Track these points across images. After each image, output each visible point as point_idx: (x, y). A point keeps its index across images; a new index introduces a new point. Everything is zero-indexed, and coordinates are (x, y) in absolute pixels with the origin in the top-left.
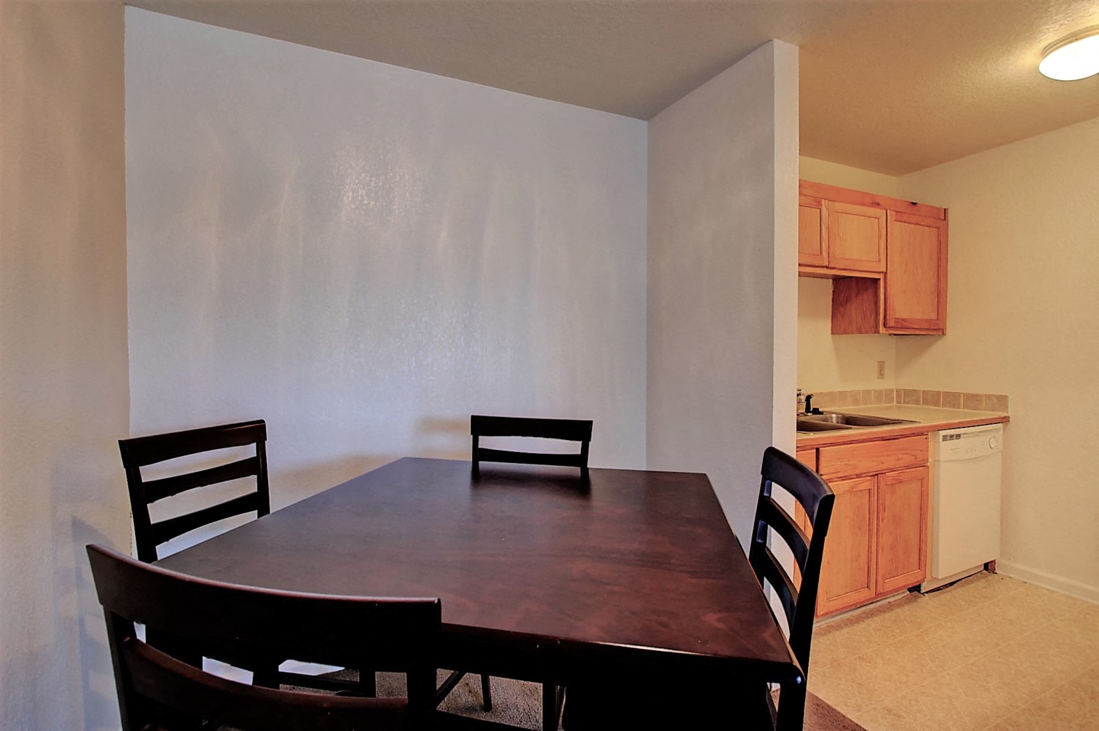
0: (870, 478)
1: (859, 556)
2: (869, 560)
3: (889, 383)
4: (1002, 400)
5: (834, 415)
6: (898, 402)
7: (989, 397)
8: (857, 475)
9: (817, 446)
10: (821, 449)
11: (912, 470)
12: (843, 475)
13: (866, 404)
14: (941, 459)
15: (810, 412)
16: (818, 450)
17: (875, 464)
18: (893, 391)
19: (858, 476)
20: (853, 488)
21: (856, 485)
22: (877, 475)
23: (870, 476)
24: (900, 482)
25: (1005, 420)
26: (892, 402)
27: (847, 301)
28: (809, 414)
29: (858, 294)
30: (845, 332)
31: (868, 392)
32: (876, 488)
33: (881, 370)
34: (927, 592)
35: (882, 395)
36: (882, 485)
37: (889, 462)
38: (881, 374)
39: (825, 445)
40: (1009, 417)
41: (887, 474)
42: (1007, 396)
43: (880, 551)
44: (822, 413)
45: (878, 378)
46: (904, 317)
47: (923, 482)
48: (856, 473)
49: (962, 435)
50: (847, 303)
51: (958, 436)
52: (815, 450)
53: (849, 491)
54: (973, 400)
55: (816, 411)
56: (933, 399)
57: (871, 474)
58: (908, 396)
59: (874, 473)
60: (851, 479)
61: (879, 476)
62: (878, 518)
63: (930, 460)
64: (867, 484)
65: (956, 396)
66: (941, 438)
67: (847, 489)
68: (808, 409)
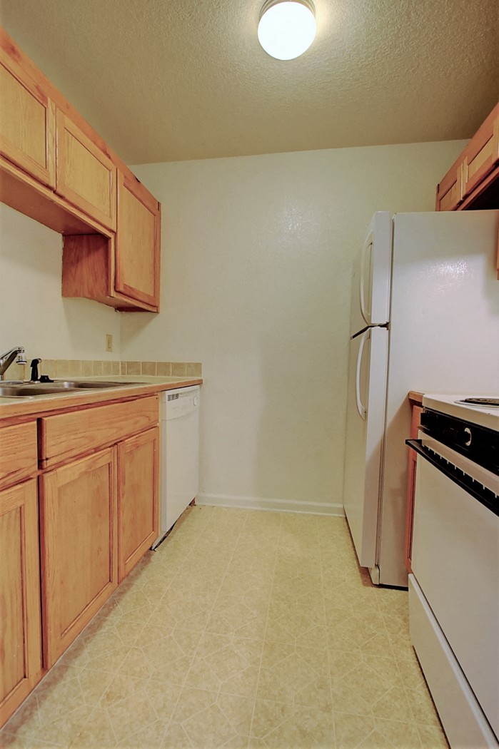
0: (109, 449)
1: (100, 549)
2: (111, 547)
3: (114, 357)
4: (197, 367)
5: (66, 383)
6: (123, 374)
7: (189, 364)
8: (94, 449)
9: (39, 416)
10: (45, 419)
11: (147, 432)
12: (79, 452)
13: (97, 375)
14: (167, 419)
15: (37, 380)
16: (40, 421)
17: (115, 430)
18: (118, 363)
19: (97, 450)
20: (90, 467)
21: (94, 462)
22: (115, 444)
23: (110, 447)
24: (138, 447)
25: (200, 383)
26: (118, 374)
27: (78, 260)
28: (36, 382)
29: (89, 254)
30: (76, 294)
31: (99, 363)
32: (116, 460)
33: (109, 343)
34: (156, 547)
35: (111, 367)
36: (122, 456)
37: (128, 427)
38: (109, 347)
39: (53, 412)
40: (201, 380)
41: (126, 441)
42: (201, 364)
43: (121, 530)
44: (52, 381)
45: (107, 351)
46: (132, 286)
47: (155, 443)
48: (94, 446)
49: (180, 396)
50: (78, 261)
51: (177, 395)
52: (35, 422)
53: (86, 472)
54: (179, 367)
55: (45, 379)
56: (150, 368)
57: (110, 444)
58: (130, 367)
59: (113, 443)
60: (89, 455)
61: (119, 444)
62: (118, 495)
63: (160, 420)
64: (108, 456)
65: (166, 365)
66: (167, 397)
67: (83, 470)
68: (34, 377)
